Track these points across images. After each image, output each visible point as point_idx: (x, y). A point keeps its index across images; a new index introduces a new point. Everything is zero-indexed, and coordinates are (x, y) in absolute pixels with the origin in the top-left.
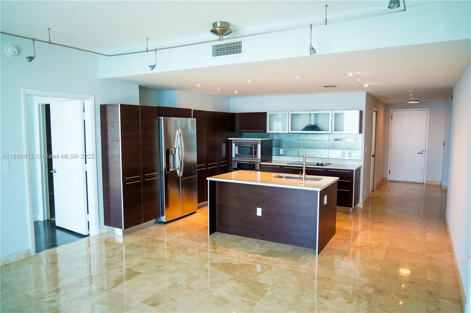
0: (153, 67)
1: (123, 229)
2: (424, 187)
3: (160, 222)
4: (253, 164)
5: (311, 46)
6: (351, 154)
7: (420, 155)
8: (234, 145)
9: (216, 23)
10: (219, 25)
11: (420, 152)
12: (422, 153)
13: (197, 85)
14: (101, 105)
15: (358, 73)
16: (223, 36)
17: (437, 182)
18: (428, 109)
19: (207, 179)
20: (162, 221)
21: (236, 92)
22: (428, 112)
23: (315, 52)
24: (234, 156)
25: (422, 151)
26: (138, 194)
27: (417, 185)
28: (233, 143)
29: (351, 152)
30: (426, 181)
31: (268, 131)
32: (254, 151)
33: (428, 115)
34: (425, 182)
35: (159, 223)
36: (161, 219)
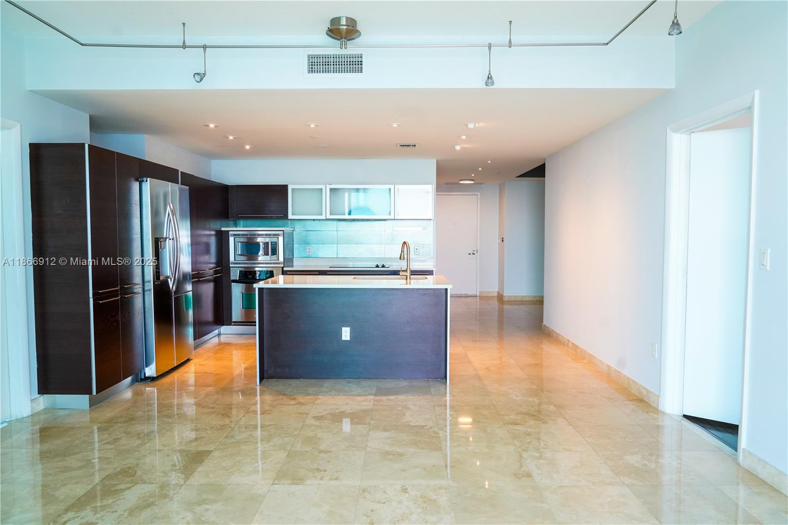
0: (200, 76)
1: (94, 393)
2: (478, 300)
3: (143, 377)
4: (270, 271)
5: (490, 74)
6: (418, 250)
7: (472, 256)
8: (231, 239)
9: (339, 19)
10: (343, 22)
11: (471, 252)
12: (473, 254)
13: (208, 126)
14: (31, 145)
15: (481, 124)
16: (348, 40)
17: (493, 292)
18: (479, 194)
19: (254, 287)
20: (147, 375)
21: (248, 147)
22: (479, 197)
23: (493, 83)
24: (232, 259)
25: (474, 251)
26: (115, 324)
27: (469, 298)
28: (231, 236)
29: (418, 248)
30: (480, 292)
31: (290, 216)
32: (272, 249)
33: (479, 202)
34: (478, 294)
35: (142, 380)
36: (145, 373)
